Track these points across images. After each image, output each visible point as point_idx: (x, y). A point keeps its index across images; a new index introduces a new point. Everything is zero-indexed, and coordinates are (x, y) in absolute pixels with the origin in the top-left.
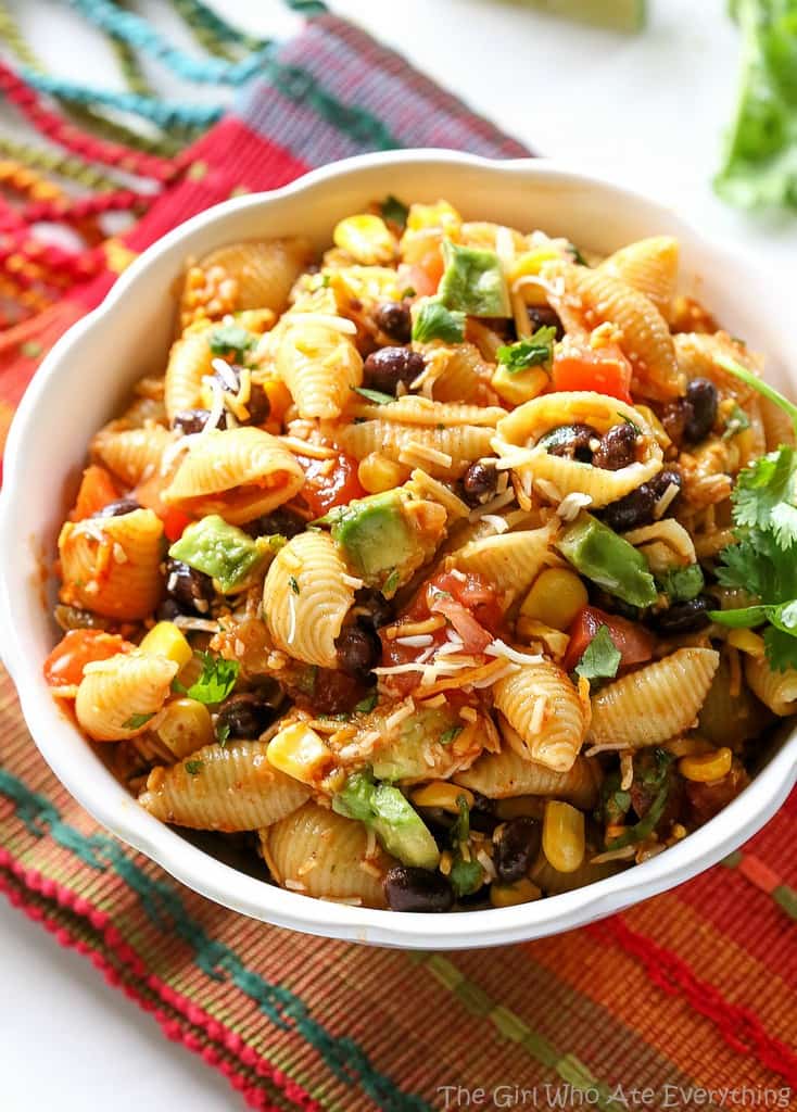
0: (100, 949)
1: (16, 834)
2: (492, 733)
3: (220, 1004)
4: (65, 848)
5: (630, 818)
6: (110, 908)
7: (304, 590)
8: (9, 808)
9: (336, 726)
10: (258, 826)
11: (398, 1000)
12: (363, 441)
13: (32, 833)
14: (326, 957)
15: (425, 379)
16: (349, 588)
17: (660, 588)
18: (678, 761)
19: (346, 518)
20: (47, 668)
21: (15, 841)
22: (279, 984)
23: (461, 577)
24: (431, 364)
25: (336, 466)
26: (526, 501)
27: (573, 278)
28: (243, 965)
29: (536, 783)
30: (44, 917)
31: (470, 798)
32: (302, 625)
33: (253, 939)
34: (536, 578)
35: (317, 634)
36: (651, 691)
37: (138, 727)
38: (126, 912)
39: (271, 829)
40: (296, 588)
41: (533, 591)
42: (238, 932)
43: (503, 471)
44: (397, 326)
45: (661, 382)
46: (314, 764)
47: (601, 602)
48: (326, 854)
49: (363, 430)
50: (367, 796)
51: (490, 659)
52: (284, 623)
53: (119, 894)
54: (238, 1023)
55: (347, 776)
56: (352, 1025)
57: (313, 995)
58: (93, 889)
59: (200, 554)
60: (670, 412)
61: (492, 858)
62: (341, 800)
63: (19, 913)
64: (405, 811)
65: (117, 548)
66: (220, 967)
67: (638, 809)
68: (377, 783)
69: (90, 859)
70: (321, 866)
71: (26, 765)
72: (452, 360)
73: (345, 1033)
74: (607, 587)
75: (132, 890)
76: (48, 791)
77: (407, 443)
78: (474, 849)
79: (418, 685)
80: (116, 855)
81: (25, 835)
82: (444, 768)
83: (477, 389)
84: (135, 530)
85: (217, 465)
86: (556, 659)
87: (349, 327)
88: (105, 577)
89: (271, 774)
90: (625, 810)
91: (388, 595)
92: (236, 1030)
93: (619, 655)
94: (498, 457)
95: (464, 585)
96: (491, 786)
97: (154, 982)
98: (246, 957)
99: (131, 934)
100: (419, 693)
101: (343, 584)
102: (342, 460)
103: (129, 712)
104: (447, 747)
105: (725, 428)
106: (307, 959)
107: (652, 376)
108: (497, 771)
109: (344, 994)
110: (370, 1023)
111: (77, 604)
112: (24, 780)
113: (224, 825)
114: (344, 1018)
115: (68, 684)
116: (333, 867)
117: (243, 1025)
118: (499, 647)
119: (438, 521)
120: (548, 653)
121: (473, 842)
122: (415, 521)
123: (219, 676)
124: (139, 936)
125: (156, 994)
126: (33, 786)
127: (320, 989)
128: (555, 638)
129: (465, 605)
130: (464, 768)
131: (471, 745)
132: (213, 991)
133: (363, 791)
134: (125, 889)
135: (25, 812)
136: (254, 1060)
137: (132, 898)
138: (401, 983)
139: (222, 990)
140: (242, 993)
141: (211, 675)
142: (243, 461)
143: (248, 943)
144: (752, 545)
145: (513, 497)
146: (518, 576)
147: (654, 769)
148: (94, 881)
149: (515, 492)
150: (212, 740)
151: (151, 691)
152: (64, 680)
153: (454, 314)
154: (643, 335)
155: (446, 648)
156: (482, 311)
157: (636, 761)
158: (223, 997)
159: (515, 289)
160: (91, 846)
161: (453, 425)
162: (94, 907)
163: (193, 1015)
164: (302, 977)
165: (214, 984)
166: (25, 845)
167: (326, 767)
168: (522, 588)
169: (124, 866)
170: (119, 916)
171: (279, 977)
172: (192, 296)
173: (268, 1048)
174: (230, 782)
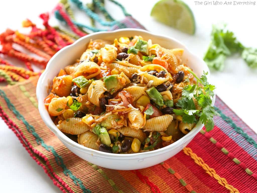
0: (45, 166)
1: (34, 143)
2: (126, 123)
3: (66, 180)
4: (43, 147)
5: (149, 144)
6: (49, 158)
7: (95, 88)
8: (34, 139)
9: (96, 116)
10: (78, 134)
11: (101, 185)
12: (113, 66)
13: (38, 144)
14: (89, 176)
15: (128, 58)
16: (104, 90)
17: (164, 104)
18: (161, 136)
19: (106, 78)
20: (45, 100)
21: (34, 145)
22: (78, 178)
23: (126, 92)
24: (130, 56)
25: (107, 71)
26: (142, 81)
27: (161, 49)
28: (72, 174)
29: (132, 134)
30: (35, 159)
31: (119, 134)
32: (93, 94)
33: (75, 171)
34: (140, 97)
35: (96, 96)
36: (158, 120)
37: (59, 111)
38: (52, 159)
39: (80, 135)
40: (94, 87)
41: (140, 99)
42: (73, 169)
43: (138, 76)
44: (126, 50)
45: (173, 70)
46: (91, 122)
47: (153, 103)
48: (89, 139)
49: (114, 65)
50: (99, 129)
51: (128, 107)
52: (90, 94)
53: (51, 156)
54: (68, 183)
55: (96, 125)
56: (90, 187)
57: (84, 181)
58: (46, 154)
59: (78, 81)
60: (174, 76)
61: (121, 146)
62: (94, 129)
63: (31, 158)
64: (105, 131)
65: (63, 81)
66: (68, 174)
67: (151, 143)
68: (102, 127)
69: (47, 149)
70: (88, 142)
71: (40, 132)
72: (134, 57)
73: (89, 188)
74: (154, 100)
75: (54, 156)
76: (43, 138)
77: (121, 67)
78: (118, 144)
79: (113, 110)
80: (53, 149)
81: (36, 144)
82: (115, 126)
83: (138, 63)
84: (67, 79)
85: (85, 66)
86: (141, 112)
87: (116, 49)
88: (60, 86)
89: (82, 123)
90: (149, 142)
91: (112, 94)
92: (68, 184)
93: (153, 112)
94: (138, 73)
95: (126, 93)
96: (123, 132)
97: (54, 173)
98: (73, 173)
99: (52, 164)
100: (113, 111)
101: (103, 89)
102: (109, 70)
103: (58, 107)
104: (116, 122)
105: (184, 81)
106: (85, 175)
107: (172, 68)
108: (125, 129)
109: (90, 182)
110: (94, 188)
111: (54, 92)
112: (39, 135)
113: (71, 133)
114: (89, 186)
115: (48, 103)
116: (90, 142)
117: (69, 184)
118: (130, 106)
119: (124, 81)
120: (140, 110)
121: (118, 143)
122: (119, 80)
123: (77, 105)
124: (53, 165)
125: (54, 176)
126: (40, 136)
127: (86, 180)
128: (142, 108)
129: (125, 96)
130: (119, 127)
131: (121, 123)
132: (65, 177)
133: (99, 128)
134: (53, 155)
135: (37, 140)
136: (69, 189)
137: (53, 157)
138: (102, 182)
139: (67, 177)
140: (71, 178)
141: (75, 104)
142: (89, 66)
143: (74, 171)
144: (184, 100)
145: (139, 81)
146: (137, 95)
147: (156, 135)
148: (47, 152)
149: (140, 80)
150: (72, 117)
151: (62, 103)
152: (47, 102)
153: (136, 49)
154: (172, 60)
155: (121, 104)
156: (142, 51)
157: (153, 133)
158: (67, 178)
159: (150, 50)
160: (48, 147)
161: (131, 67)
162: (46, 157)
163: (60, 180)
164: (83, 178)
165: (66, 176)
166: (36, 145)
167: (92, 123)
168: (137, 98)
169: (53, 151)
170: (50, 159)
171: (78, 177)
172: (90, 46)
173: (73, 188)
174: (74, 123)
